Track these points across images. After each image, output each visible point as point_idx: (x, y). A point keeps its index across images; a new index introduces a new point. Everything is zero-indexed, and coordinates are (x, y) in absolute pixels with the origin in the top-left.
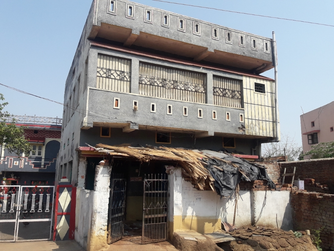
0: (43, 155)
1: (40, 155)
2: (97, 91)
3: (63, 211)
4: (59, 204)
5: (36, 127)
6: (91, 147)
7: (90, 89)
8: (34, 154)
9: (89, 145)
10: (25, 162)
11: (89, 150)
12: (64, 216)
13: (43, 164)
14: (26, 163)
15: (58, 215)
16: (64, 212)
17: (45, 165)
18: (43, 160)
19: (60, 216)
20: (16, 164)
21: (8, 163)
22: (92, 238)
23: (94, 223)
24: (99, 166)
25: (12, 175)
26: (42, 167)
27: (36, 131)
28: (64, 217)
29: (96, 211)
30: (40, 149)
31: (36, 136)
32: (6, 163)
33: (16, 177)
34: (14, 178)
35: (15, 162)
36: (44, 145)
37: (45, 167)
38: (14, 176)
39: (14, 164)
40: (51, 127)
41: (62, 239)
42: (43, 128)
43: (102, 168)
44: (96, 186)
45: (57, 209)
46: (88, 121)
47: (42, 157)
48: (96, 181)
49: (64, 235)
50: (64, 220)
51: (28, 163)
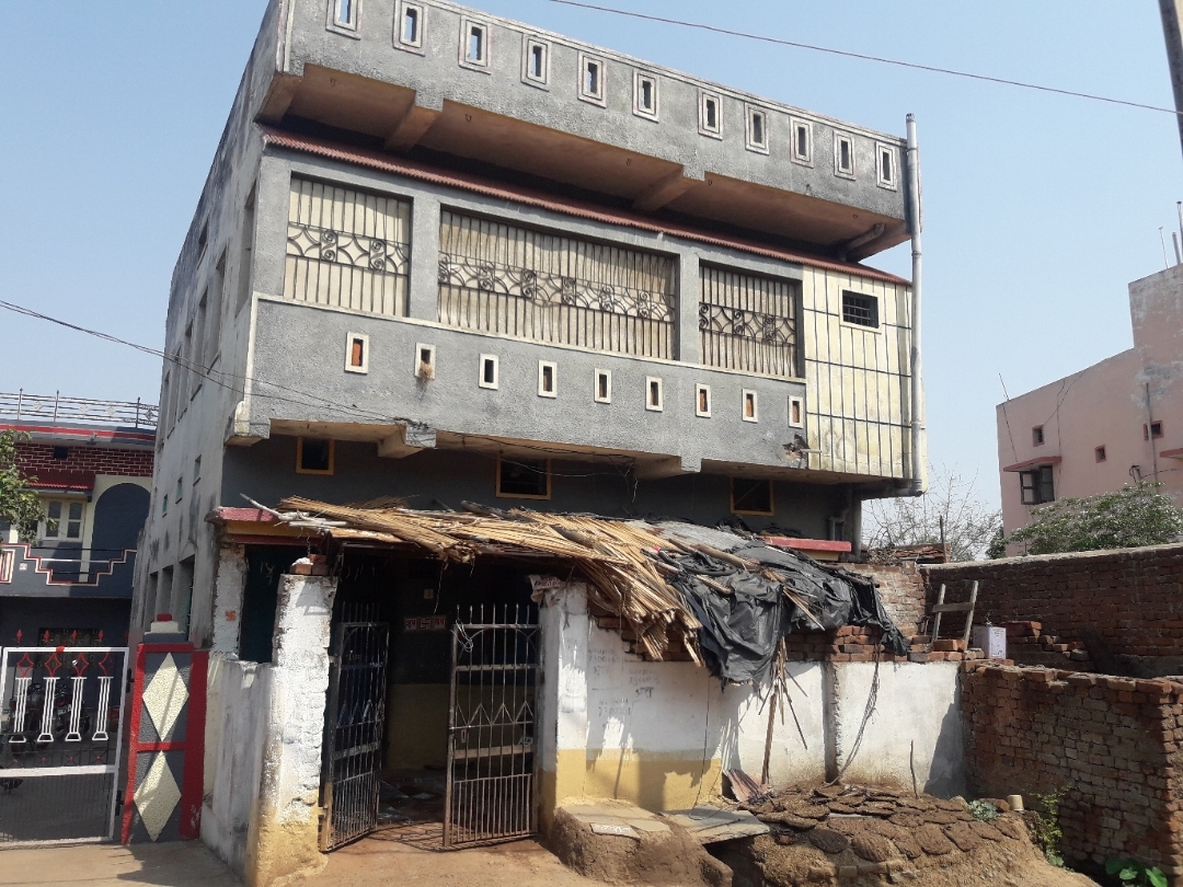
0: (86, 538)
1: (77, 536)
2: (281, 307)
3: (159, 738)
4: (143, 710)
5: (60, 435)
6: (262, 510)
7: (260, 300)
8: (52, 532)
9: (255, 503)
10: (19, 560)
11: (255, 519)
12: (161, 753)
13: (85, 567)
14: (23, 567)
15: (139, 752)
16: (162, 739)
17: (92, 574)
18: (86, 555)
19: (147, 757)
22: (265, 830)
23: (273, 779)
24: (291, 577)
26: (83, 578)
27: (61, 451)
28: (161, 759)
29: (279, 738)
30: (76, 513)
31: (61, 466)
36: (90, 500)
37: (92, 579)
40: (116, 435)
41: (154, 838)
42: (87, 438)
43: (303, 583)
44: (280, 647)
45: (137, 730)
46: (251, 416)
47: (81, 544)
48: (281, 631)
49: (163, 824)
50: (164, 768)
51: (31, 564)
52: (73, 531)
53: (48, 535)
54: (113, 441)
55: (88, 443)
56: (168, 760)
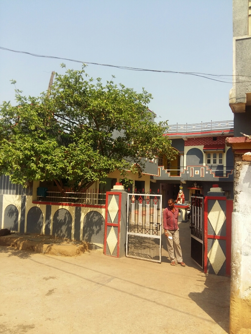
0: (224, 163)
1: (222, 163)
3: (215, 234)
4: (208, 222)
5: (211, 133)
6: (247, 138)
7: (237, 40)
8: (215, 162)
9: (245, 135)
10: (206, 171)
11: (244, 141)
12: (217, 240)
13: (225, 172)
14: (207, 173)
15: (208, 238)
16: (217, 234)
17: (227, 174)
18: (225, 168)
19: (211, 240)
20: (197, 173)
21: (189, 172)
24: (240, 163)
25: (195, 184)
26: (225, 175)
27: (215, 138)
30: (221, 156)
31: (215, 143)
32: (188, 173)
33: (198, 187)
34: (197, 188)
35: (196, 171)
36: (224, 152)
37: (227, 176)
38: (197, 186)
39: (196, 174)
40: (230, 131)
41: (217, 273)
42: (221, 133)
43: (247, 166)
44: (236, 201)
45: (207, 230)
46: (236, 94)
47: (223, 165)
48: (237, 193)
50: (218, 246)
51: (209, 172)
52: (221, 161)
53: (213, 163)
54: (229, 133)
55: (221, 135)
56: (219, 243)
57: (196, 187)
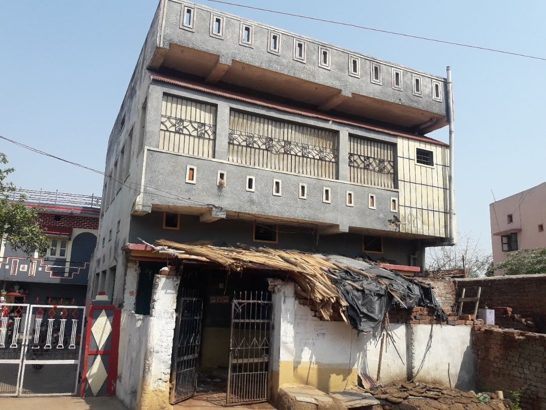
0: (68, 256)
1: (64, 255)
2: (158, 153)
3: (98, 348)
4: (91, 336)
5: (58, 210)
6: (147, 245)
7: (148, 150)
8: (53, 253)
9: (144, 242)
10: (38, 266)
11: (144, 249)
12: (99, 356)
13: (67, 270)
14: (40, 269)
15: (89, 355)
16: (100, 349)
17: (70, 273)
18: (68, 264)
19: (93, 356)
20: (23, 269)
21: (10, 267)
22: (145, 393)
23: (149, 369)
24: (159, 276)
25: (16, 287)
26: (66, 275)
27: (58, 217)
28: (99, 358)
29: (152, 350)
30: (64, 245)
31: (58, 224)
32: (8, 268)
33: (22, 291)
34: (19, 293)
35: (22, 266)
36: (70, 239)
37: (70, 275)
38: (19, 289)
39: (21, 270)
40: (82, 210)
41: (95, 395)
42: (69, 211)
43: (165, 279)
44: (153, 308)
45: (88, 345)
46: (143, 203)
47: (66, 259)
48: (154, 301)
49: (99, 388)
50: (100, 362)
51: (43, 267)
52: (62, 254)
53: (51, 255)
54: (81, 213)
55: (70, 213)
56: (102, 359)
57: (17, 291)
